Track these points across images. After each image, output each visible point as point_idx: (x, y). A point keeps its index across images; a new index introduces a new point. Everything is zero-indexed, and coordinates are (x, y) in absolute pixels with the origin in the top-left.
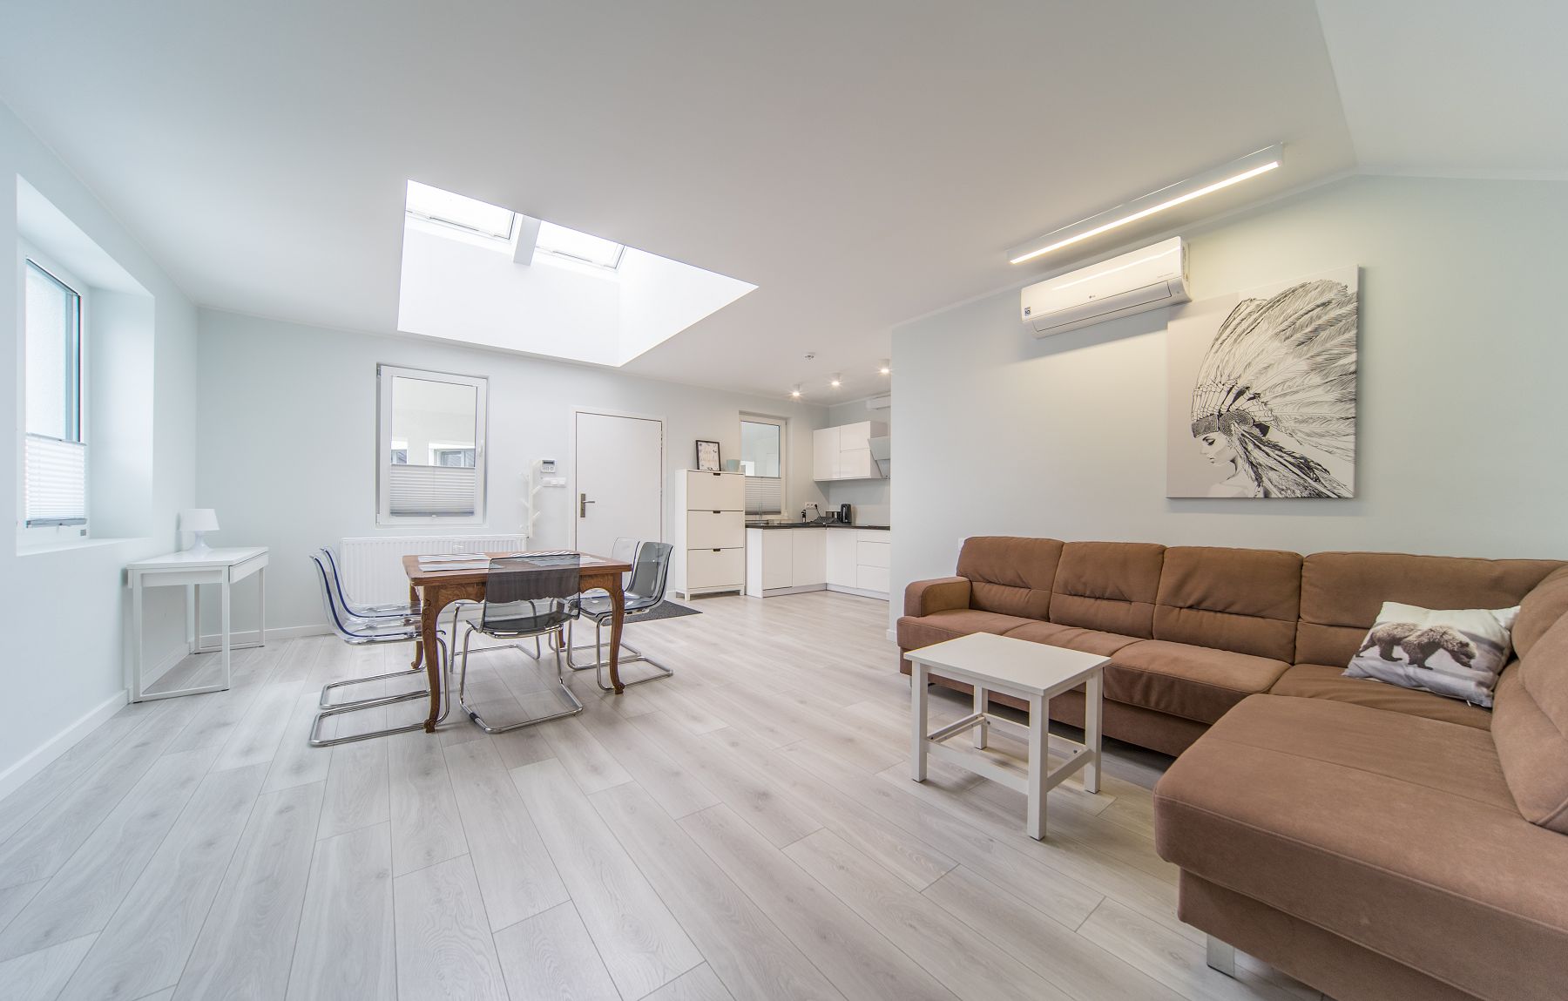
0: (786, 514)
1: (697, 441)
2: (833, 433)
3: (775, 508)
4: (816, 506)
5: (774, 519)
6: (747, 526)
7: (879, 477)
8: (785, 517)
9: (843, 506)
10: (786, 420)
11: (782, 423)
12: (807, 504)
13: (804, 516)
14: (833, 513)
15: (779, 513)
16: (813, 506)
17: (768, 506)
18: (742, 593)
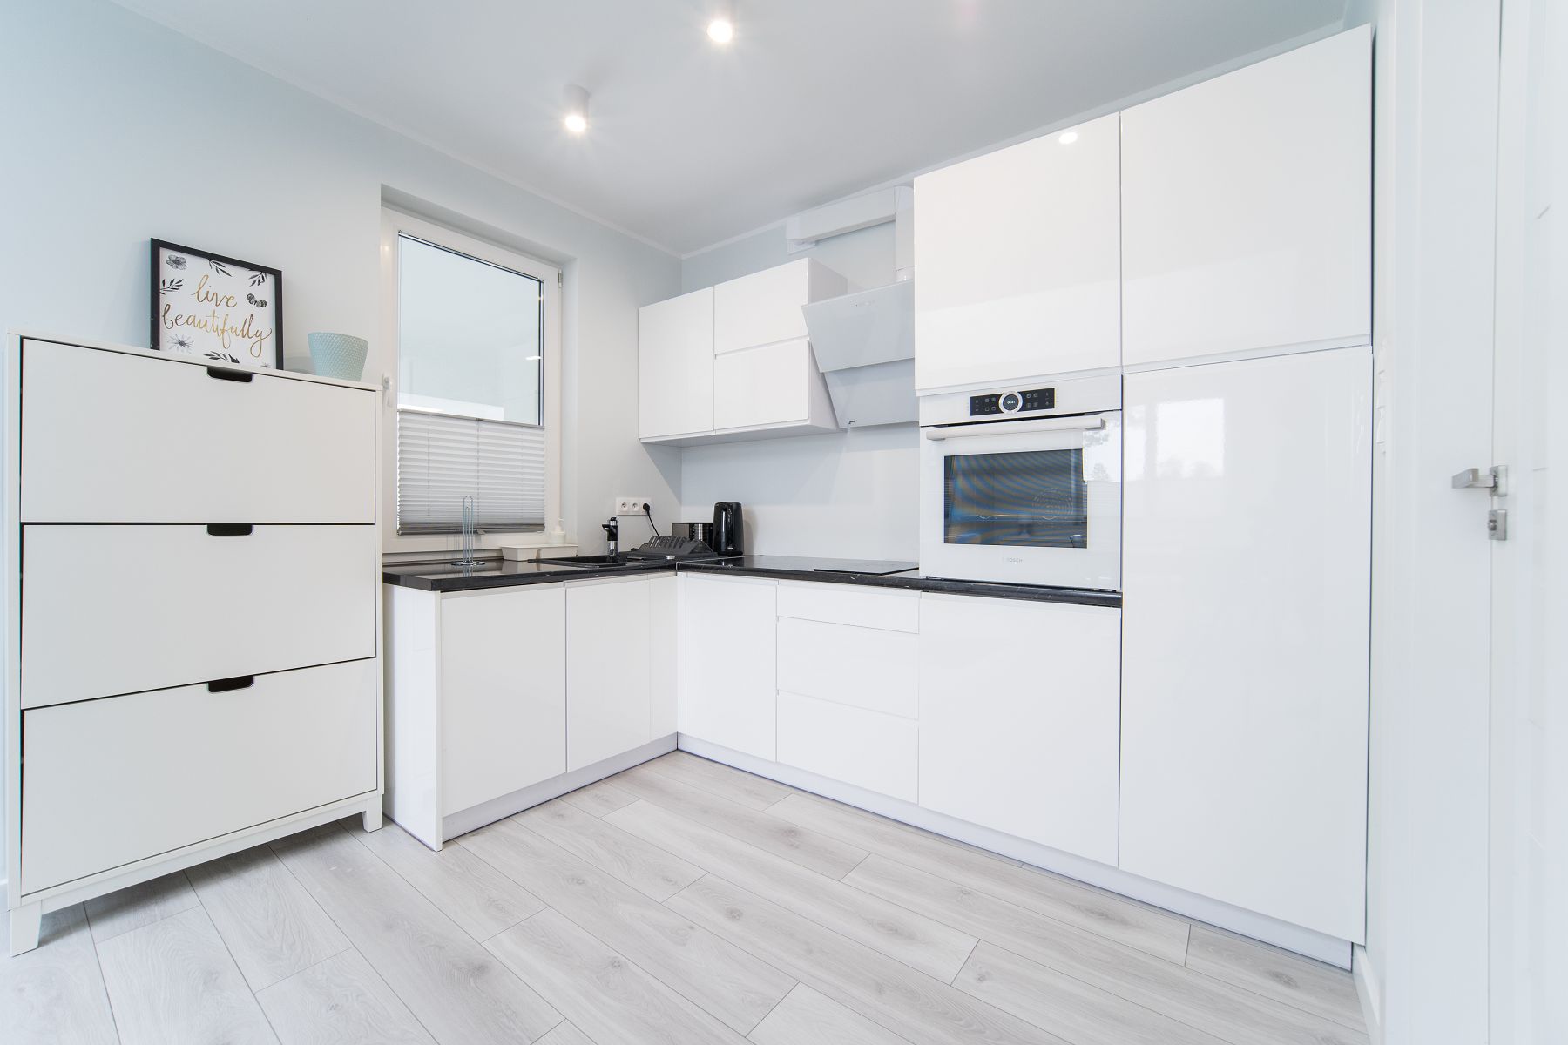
0: (558, 532)
1: (156, 246)
2: (693, 306)
3: (526, 513)
4: (646, 507)
5: (521, 545)
6: (390, 579)
7: (830, 425)
8: (557, 540)
9: (721, 508)
10: (561, 266)
11: (549, 274)
12: (622, 505)
13: (612, 535)
14: (692, 526)
15: (538, 526)
16: (639, 509)
17: (493, 506)
18: (373, 820)
